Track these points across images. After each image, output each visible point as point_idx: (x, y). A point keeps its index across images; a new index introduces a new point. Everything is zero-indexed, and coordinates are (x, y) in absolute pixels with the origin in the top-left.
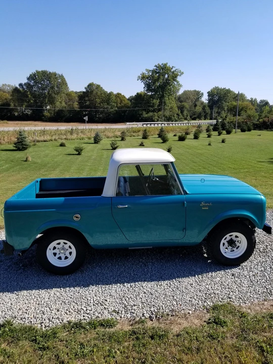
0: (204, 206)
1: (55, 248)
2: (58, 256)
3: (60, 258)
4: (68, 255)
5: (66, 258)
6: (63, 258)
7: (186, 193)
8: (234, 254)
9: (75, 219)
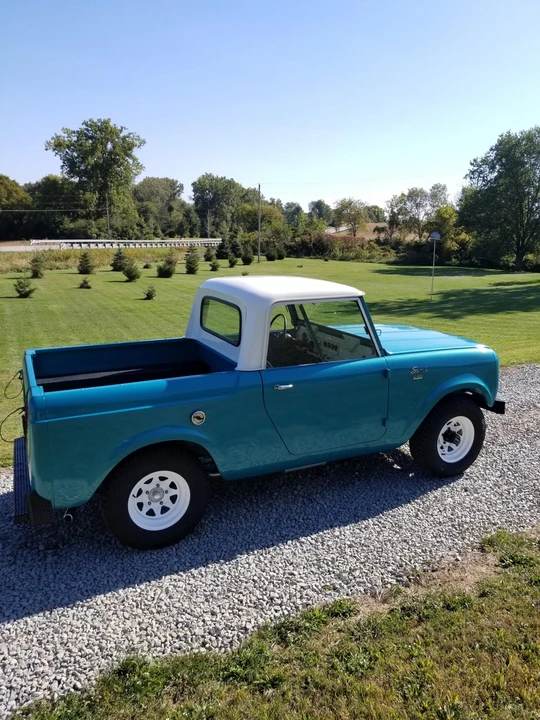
0: (416, 375)
1: (140, 493)
3: (151, 513)
4: (167, 503)
7: (385, 354)
8: (455, 455)
9: (195, 422)
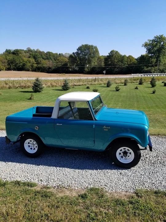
1: (29, 143)
2: (30, 147)
3: (31, 149)
4: (35, 147)
5: (34, 149)
6: (33, 149)
8: (127, 161)
9: (36, 129)
